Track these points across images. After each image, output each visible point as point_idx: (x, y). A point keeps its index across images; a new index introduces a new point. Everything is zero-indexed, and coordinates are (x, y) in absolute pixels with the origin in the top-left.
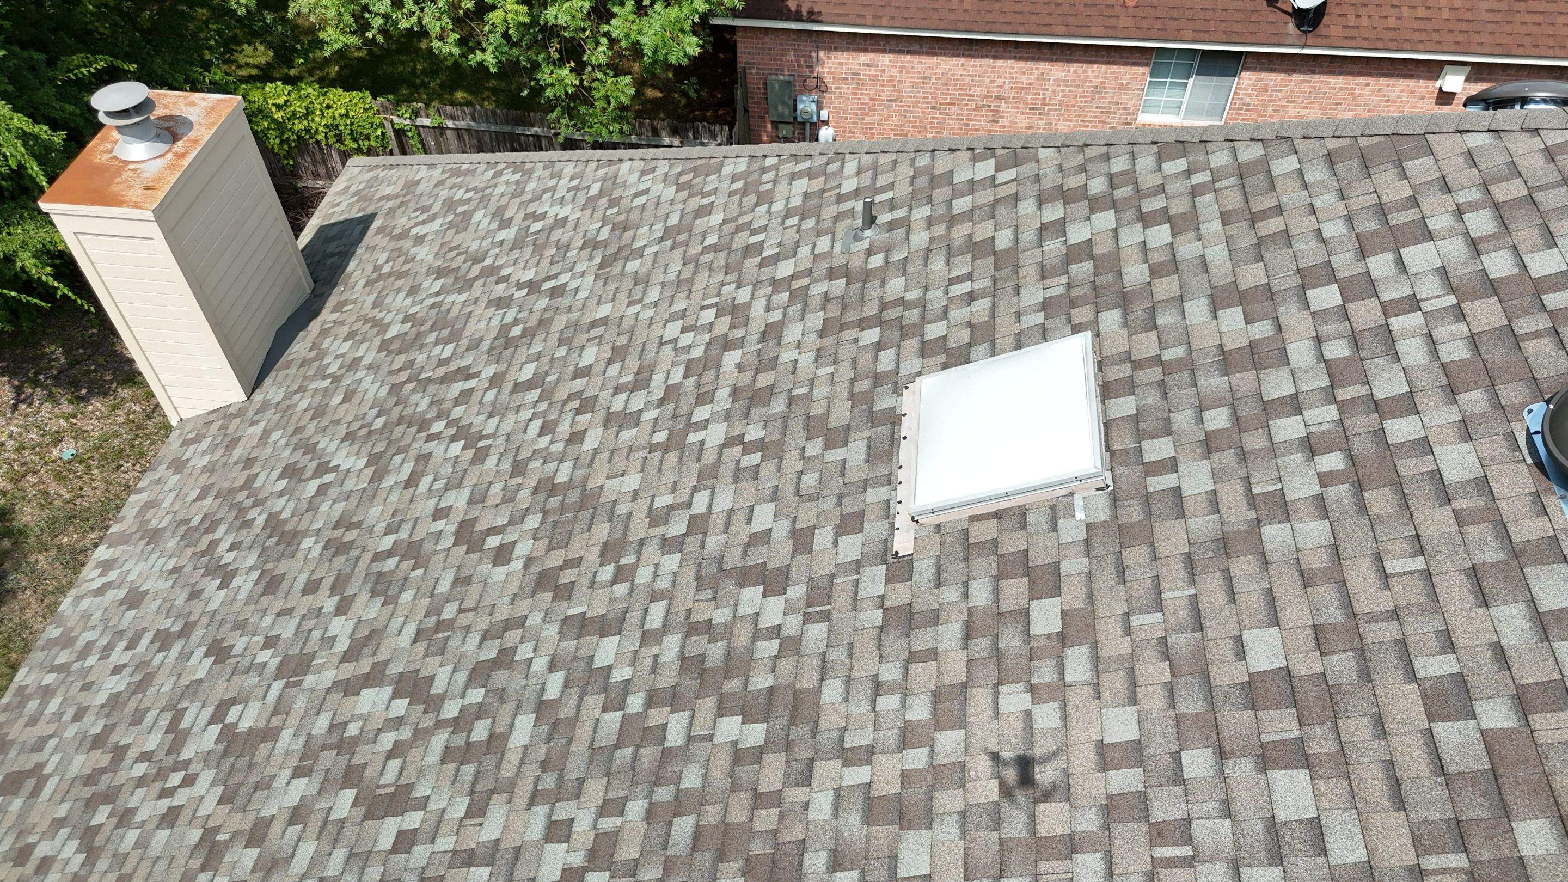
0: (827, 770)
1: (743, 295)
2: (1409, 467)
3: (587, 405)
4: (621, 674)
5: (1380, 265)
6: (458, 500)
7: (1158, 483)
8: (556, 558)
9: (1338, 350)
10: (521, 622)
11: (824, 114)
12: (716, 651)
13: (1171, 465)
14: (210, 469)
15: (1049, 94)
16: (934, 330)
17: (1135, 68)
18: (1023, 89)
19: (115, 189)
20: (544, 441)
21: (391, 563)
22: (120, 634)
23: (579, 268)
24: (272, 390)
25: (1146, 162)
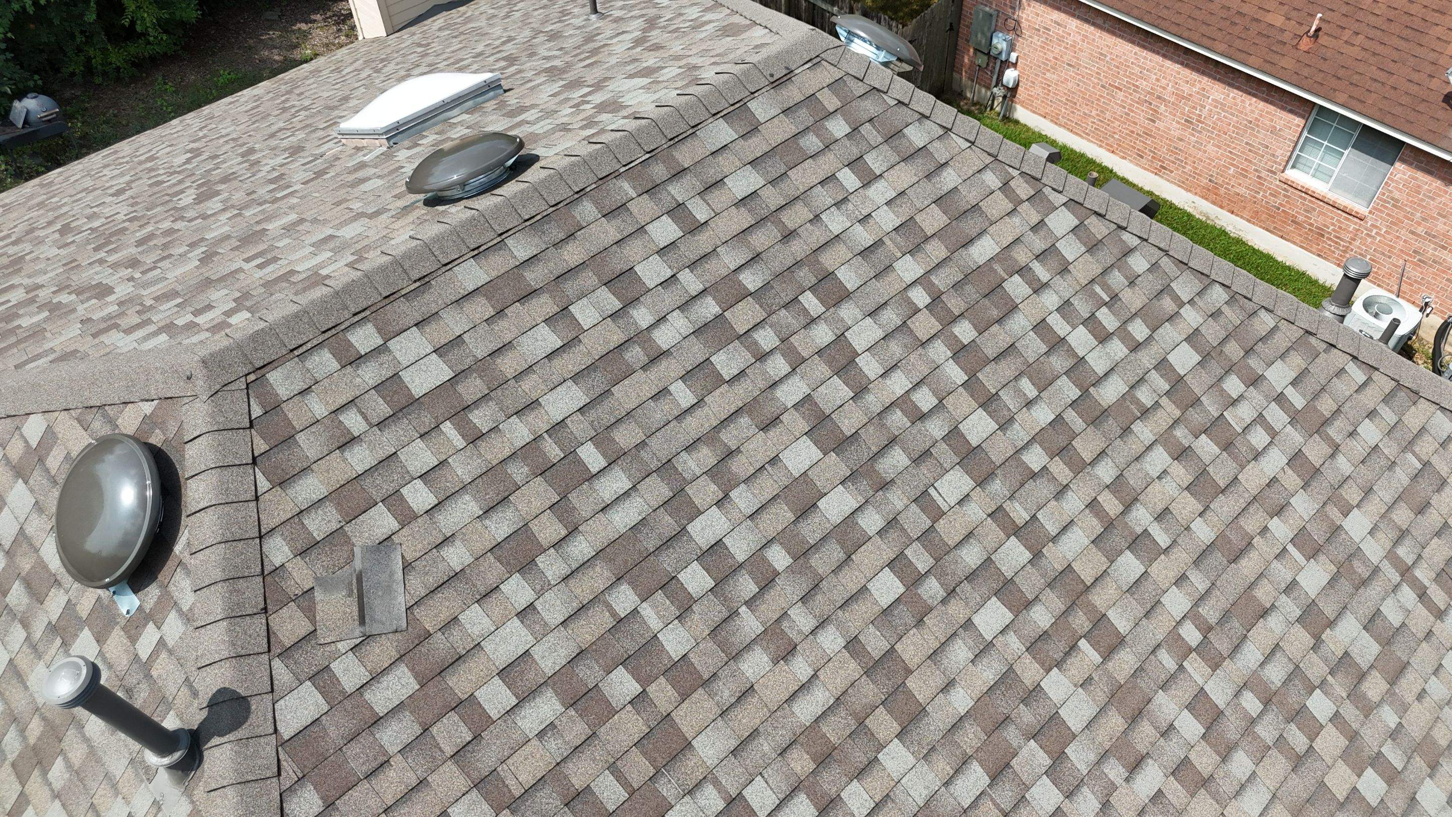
11: (1013, 57)
15: (1205, 112)
17: (1291, 116)
18: (1183, 97)
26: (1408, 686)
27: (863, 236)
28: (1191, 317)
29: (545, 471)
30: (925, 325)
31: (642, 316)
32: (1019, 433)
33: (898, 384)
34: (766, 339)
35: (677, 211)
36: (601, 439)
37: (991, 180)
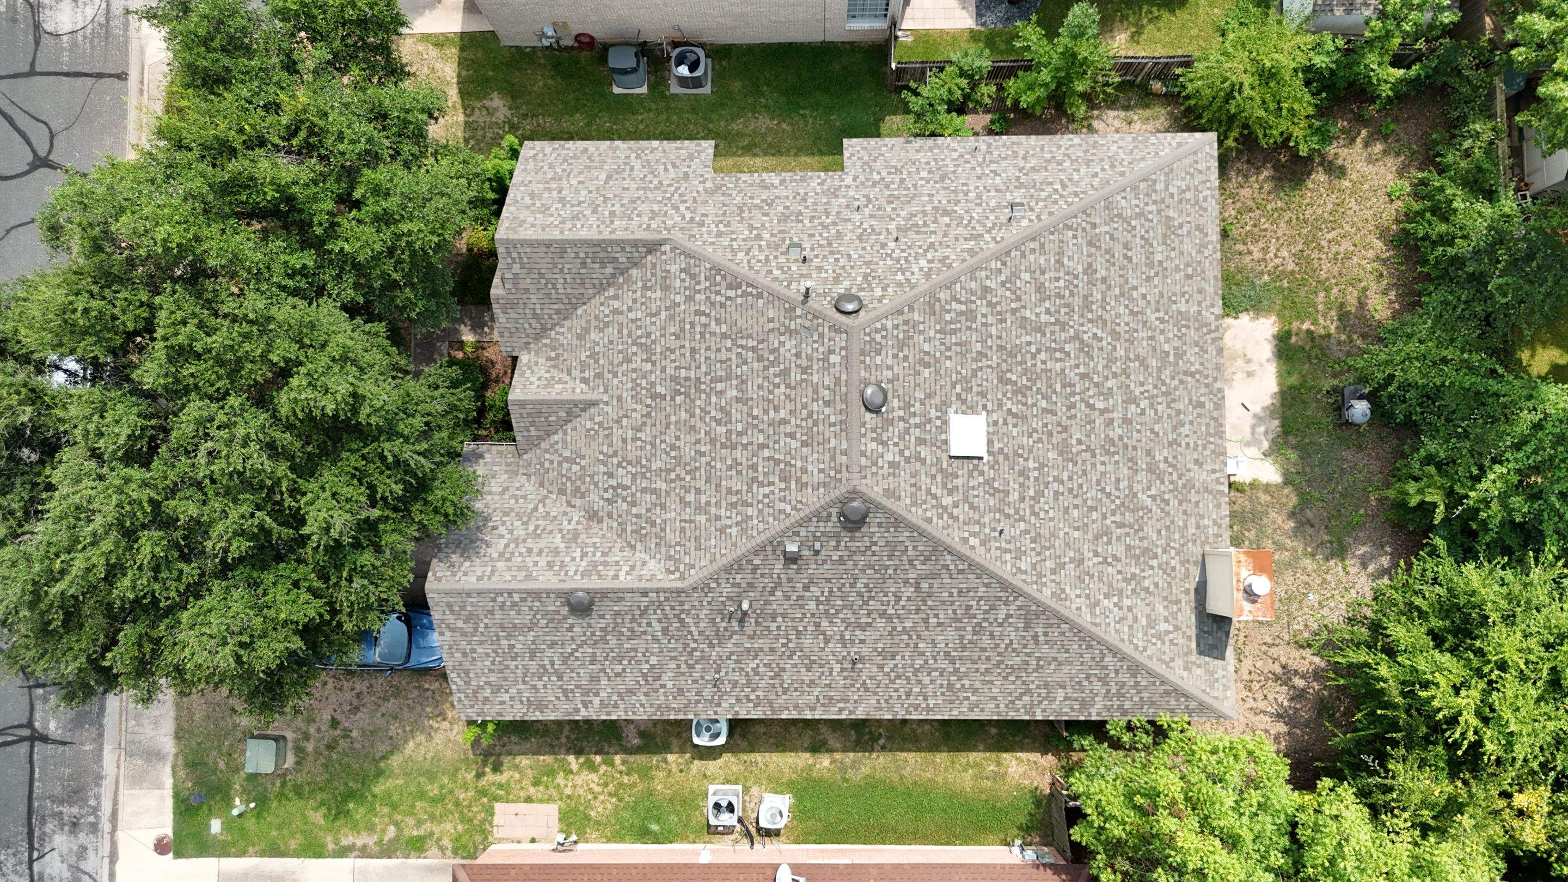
0: (995, 365)
1: (1033, 518)
2: (902, 404)
3: (1071, 490)
4: (1039, 397)
5: (897, 459)
6: (1100, 468)
7: (939, 414)
8: (1064, 435)
9: (907, 437)
10: (1068, 418)
12: (1020, 398)
13: (938, 418)
14: (1202, 517)
16: (981, 479)
19: (1250, 560)
20: (1080, 481)
21: (1112, 449)
22: (1195, 449)
23: (1090, 564)
24: (1195, 551)
25: (935, 520)
26: (678, 499)
27: (810, 460)
28: (755, 522)
29: (807, 368)
30: (788, 458)
31: (821, 403)
32: (760, 460)
33: (782, 444)
34: (804, 423)
35: (834, 424)
36: (806, 380)
37: (804, 500)
